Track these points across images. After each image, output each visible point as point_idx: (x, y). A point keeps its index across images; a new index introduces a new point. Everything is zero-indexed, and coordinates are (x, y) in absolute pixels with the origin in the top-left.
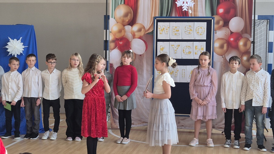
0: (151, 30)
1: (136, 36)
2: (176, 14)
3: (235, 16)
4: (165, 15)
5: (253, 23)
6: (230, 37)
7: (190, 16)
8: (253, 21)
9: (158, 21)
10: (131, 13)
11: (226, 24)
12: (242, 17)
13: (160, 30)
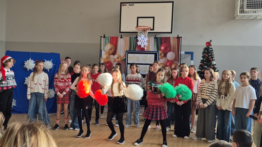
0: (124, 58)
1: (116, 61)
2: (138, 50)
3: (170, 51)
4: (132, 50)
5: (180, 56)
6: (167, 63)
7: (145, 51)
8: (180, 55)
9: (128, 53)
10: (113, 48)
11: (165, 55)
12: (174, 52)
13: (129, 58)
